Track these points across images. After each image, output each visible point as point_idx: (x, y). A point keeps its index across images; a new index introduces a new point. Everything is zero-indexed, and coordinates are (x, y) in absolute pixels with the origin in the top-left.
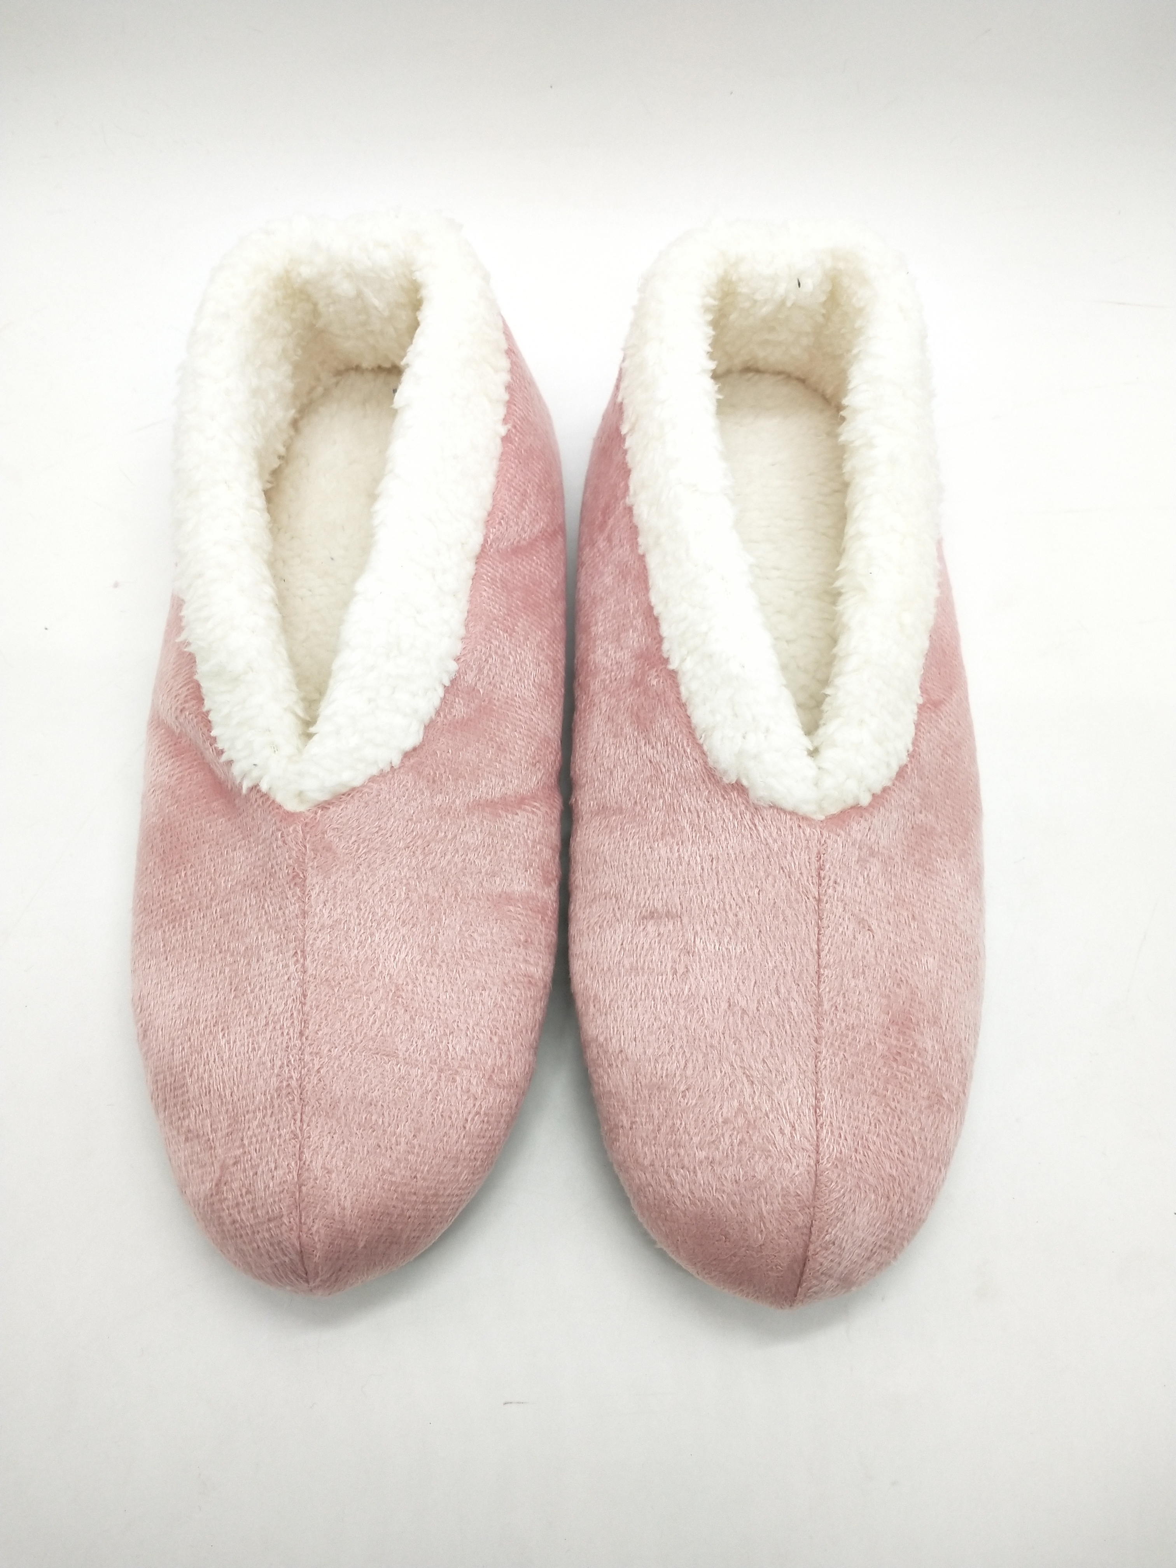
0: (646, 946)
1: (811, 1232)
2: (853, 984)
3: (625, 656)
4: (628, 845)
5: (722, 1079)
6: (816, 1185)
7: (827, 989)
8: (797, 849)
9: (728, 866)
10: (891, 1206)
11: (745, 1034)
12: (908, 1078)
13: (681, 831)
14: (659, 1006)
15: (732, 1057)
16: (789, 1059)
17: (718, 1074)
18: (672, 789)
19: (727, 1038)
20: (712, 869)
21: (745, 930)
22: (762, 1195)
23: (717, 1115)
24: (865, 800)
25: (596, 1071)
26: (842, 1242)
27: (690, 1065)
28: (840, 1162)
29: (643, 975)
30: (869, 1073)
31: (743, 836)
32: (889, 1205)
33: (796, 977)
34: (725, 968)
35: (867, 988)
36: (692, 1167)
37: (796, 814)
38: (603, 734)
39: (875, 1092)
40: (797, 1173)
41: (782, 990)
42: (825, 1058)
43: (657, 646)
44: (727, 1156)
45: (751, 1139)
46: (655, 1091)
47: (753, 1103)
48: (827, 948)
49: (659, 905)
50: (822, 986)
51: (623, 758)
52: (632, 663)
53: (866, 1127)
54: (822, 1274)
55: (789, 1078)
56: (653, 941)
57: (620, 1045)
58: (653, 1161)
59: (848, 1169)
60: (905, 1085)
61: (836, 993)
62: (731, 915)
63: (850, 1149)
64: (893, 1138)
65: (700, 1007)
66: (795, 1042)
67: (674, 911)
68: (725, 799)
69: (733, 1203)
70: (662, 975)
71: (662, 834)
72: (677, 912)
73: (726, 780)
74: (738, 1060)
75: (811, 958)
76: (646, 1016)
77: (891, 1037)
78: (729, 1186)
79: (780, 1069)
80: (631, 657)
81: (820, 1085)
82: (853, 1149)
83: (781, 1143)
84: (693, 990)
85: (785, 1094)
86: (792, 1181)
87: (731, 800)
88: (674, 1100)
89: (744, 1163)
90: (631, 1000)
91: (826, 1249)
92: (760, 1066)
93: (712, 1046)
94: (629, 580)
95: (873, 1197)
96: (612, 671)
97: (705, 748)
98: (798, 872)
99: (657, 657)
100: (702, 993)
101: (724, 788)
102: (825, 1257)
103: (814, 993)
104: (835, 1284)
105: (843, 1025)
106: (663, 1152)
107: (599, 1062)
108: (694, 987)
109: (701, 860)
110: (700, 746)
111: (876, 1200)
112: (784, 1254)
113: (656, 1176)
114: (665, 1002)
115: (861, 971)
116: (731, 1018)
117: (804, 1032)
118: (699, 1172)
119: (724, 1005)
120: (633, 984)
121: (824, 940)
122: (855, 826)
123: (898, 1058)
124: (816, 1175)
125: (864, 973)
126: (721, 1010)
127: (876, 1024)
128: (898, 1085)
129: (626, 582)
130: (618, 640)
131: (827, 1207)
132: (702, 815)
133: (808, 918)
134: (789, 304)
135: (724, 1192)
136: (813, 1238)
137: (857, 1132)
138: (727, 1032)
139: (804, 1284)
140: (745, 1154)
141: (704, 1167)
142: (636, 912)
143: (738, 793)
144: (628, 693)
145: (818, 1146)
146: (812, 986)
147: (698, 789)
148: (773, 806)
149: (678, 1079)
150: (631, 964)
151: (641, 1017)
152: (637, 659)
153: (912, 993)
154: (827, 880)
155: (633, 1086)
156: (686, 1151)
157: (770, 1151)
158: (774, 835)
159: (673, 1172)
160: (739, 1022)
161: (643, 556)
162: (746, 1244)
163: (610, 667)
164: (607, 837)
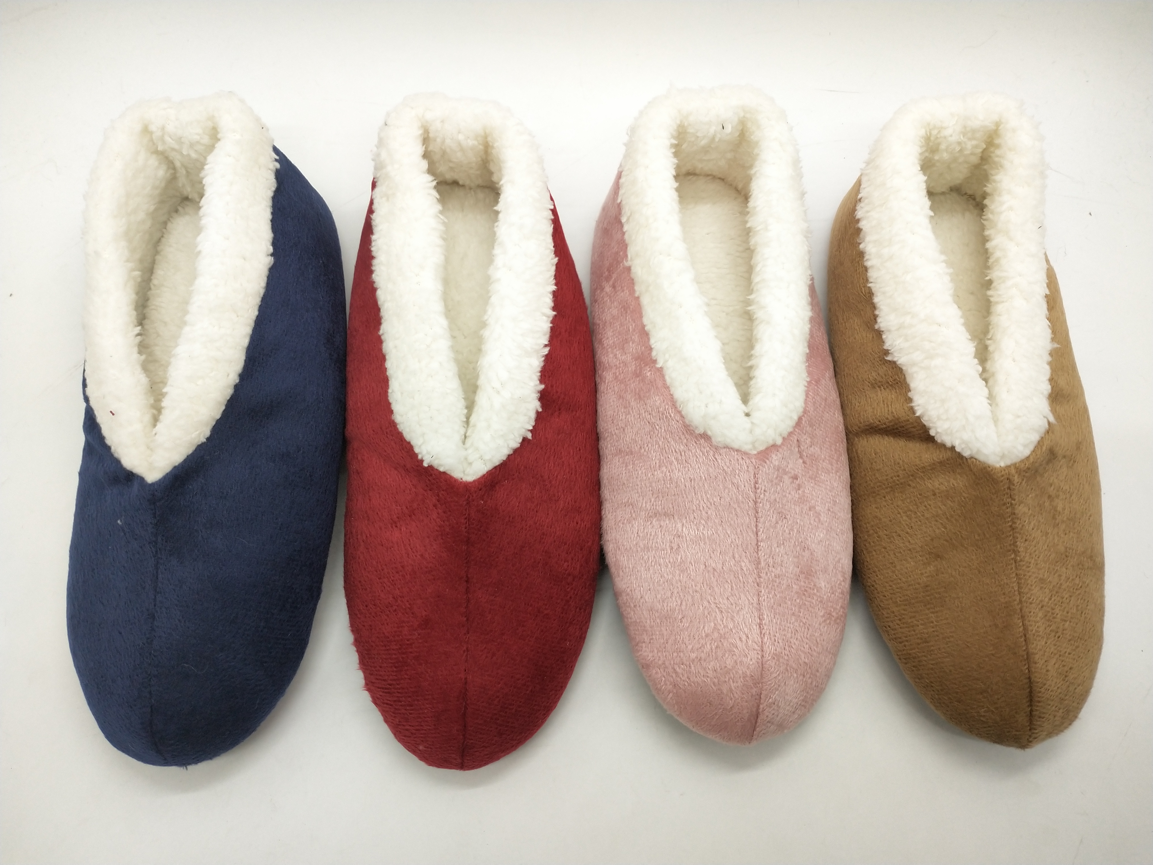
0: (653, 534)
1: (760, 698)
2: (777, 551)
3: (628, 358)
4: (638, 474)
5: (703, 610)
6: (762, 670)
7: (763, 554)
8: (741, 472)
9: (701, 484)
10: (805, 681)
11: (715, 583)
12: (812, 605)
13: (671, 464)
14: (663, 569)
15: (709, 597)
16: (742, 596)
17: (701, 607)
18: (664, 439)
19: (705, 586)
20: (691, 486)
21: (713, 521)
22: (731, 678)
23: (701, 632)
24: (779, 441)
25: (625, 610)
26: (779, 703)
27: (684, 603)
28: (777, 656)
29: (652, 551)
30: (789, 602)
31: (709, 465)
32: (804, 680)
33: (745, 548)
34: (702, 545)
35: (786, 553)
36: (688, 663)
37: (741, 451)
38: (617, 407)
39: (793, 614)
40: (751, 663)
41: (737, 556)
42: (764, 595)
43: (649, 352)
44: (709, 655)
45: (723, 645)
46: (664, 620)
47: (723, 624)
48: (761, 530)
49: (659, 508)
50: (760, 553)
51: (631, 420)
52: (633, 362)
53: (790, 635)
54: (768, 722)
55: (743, 608)
56: (657, 531)
57: (641, 593)
58: (664, 661)
59: (781, 660)
60: (810, 609)
61: (768, 556)
62: (703, 512)
63: (781, 648)
64: (805, 640)
65: (688, 569)
66: (746, 586)
67: (669, 512)
68: (697, 444)
69: (714, 683)
70: (664, 550)
71: (659, 466)
72: (671, 512)
73: (697, 432)
74: (713, 599)
75: (752, 536)
76: (655, 575)
77: (801, 581)
78: (711, 673)
79: (738, 603)
80: (632, 359)
81: (762, 611)
82: (783, 648)
83: (741, 646)
84: (683, 558)
85: (742, 617)
86: (748, 668)
87: (700, 444)
88: (676, 625)
89: (719, 659)
90: (645, 566)
91: (770, 707)
92: (726, 601)
93: (696, 591)
94: (629, 312)
95: (795, 675)
96: (620, 367)
97: (683, 413)
98: (743, 486)
99: (649, 359)
100: (689, 560)
101: (696, 437)
102: (770, 712)
103: (755, 557)
104: (775, 728)
105: (773, 575)
106: (670, 655)
107: (628, 604)
108: (683, 556)
109: (685, 481)
110: (680, 412)
111: (797, 677)
112: (745, 711)
113: (666, 670)
114: (667, 566)
115: (782, 543)
116: (707, 574)
117: (750, 580)
118: (692, 666)
119: (702, 567)
120: (646, 557)
121: (760, 525)
122: (774, 456)
123: (805, 593)
124: (762, 665)
125: (783, 544)
126: (701, 570)
127: (792, 573)
128: (807, 609)
129: (626, 312)
130: (623, 349)
131: (770, 682)
132: (683, 454)
133: (750, 513)
134: (717, 140)
135: (708, 677)
136: (762, 701)
137: (784, 638)
138: (705, 583)
139: (758, 729)
140: (720, 654)
141: (695, 663)
142: (645, 514)
143: (705, 440)
144: (632, 381)
145: (762, 647)
146: (754, 553)
147: (680, 438)
148: (726, 447)
149: (677, 612)
150: (644, 545)
151: (653, 576)
152: (636, 360)
153: (812, 554)
154: (760, 490)
155: (650, 617)
156: (684, 654)
157: (734, 651)
158: (728, 464)
159: (676, 667)
160: (712, 576)
161: (638, 298)
162: (723, 707)
163: (618, 365)
164: (624, 469)
